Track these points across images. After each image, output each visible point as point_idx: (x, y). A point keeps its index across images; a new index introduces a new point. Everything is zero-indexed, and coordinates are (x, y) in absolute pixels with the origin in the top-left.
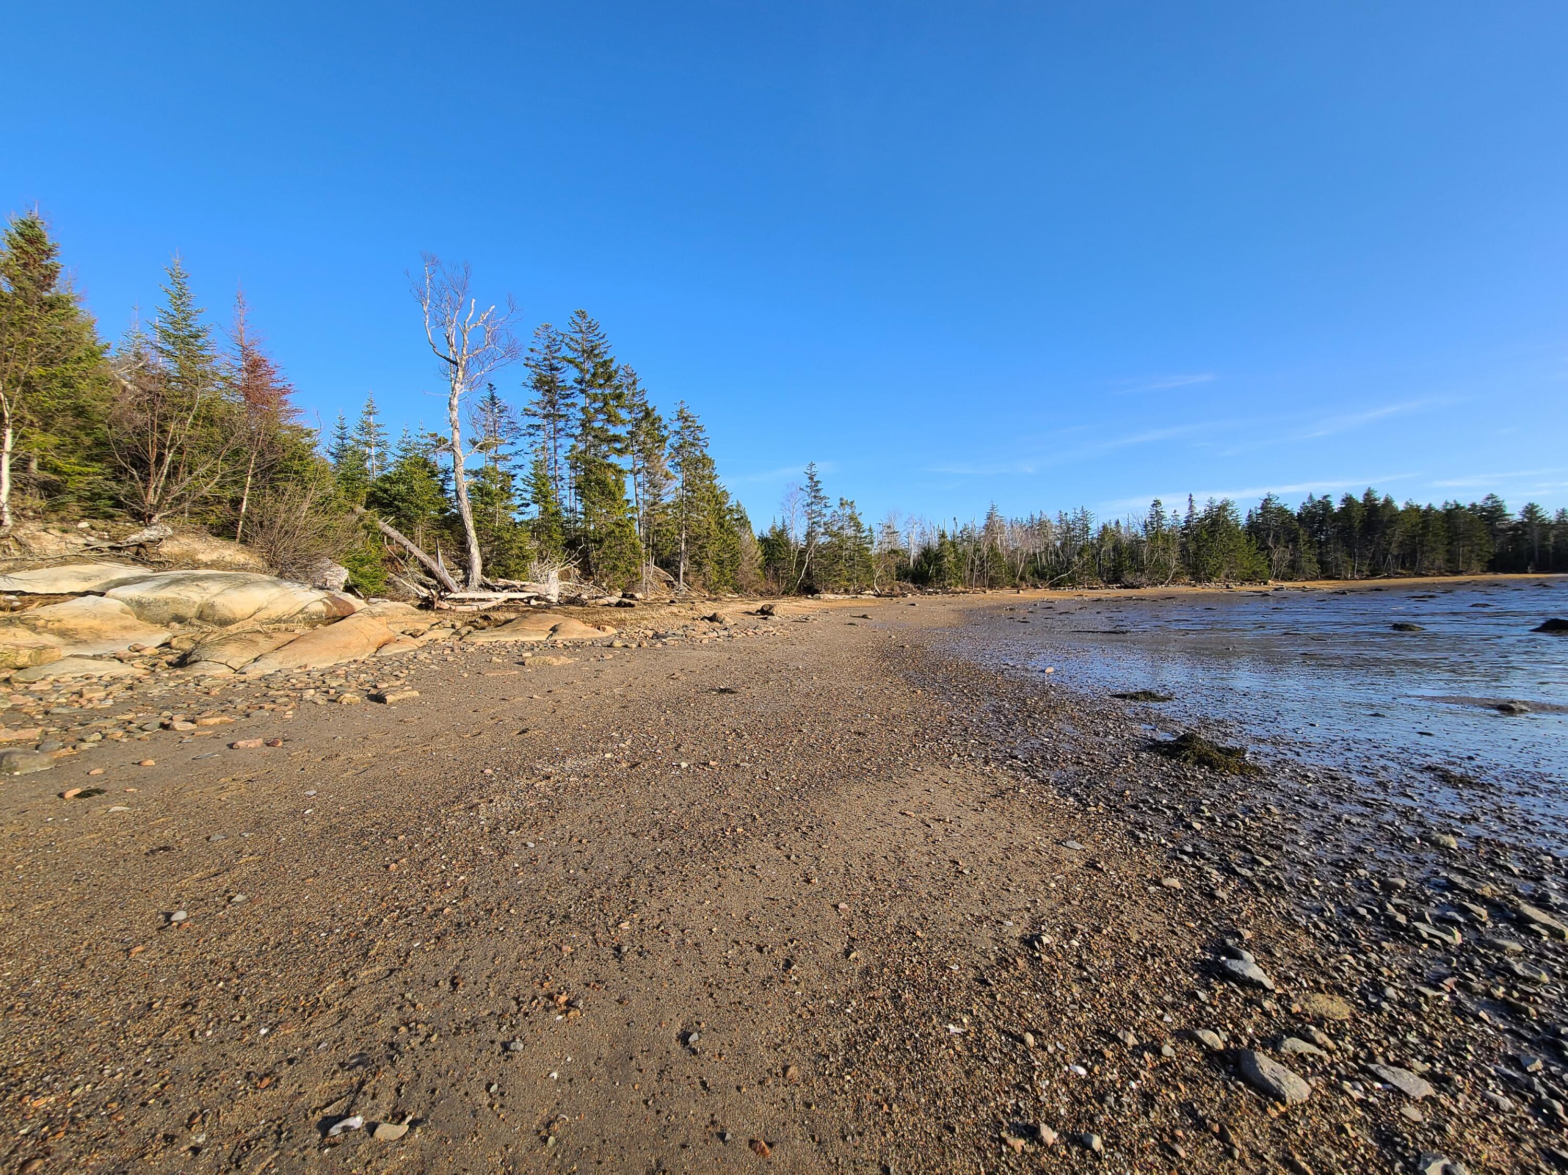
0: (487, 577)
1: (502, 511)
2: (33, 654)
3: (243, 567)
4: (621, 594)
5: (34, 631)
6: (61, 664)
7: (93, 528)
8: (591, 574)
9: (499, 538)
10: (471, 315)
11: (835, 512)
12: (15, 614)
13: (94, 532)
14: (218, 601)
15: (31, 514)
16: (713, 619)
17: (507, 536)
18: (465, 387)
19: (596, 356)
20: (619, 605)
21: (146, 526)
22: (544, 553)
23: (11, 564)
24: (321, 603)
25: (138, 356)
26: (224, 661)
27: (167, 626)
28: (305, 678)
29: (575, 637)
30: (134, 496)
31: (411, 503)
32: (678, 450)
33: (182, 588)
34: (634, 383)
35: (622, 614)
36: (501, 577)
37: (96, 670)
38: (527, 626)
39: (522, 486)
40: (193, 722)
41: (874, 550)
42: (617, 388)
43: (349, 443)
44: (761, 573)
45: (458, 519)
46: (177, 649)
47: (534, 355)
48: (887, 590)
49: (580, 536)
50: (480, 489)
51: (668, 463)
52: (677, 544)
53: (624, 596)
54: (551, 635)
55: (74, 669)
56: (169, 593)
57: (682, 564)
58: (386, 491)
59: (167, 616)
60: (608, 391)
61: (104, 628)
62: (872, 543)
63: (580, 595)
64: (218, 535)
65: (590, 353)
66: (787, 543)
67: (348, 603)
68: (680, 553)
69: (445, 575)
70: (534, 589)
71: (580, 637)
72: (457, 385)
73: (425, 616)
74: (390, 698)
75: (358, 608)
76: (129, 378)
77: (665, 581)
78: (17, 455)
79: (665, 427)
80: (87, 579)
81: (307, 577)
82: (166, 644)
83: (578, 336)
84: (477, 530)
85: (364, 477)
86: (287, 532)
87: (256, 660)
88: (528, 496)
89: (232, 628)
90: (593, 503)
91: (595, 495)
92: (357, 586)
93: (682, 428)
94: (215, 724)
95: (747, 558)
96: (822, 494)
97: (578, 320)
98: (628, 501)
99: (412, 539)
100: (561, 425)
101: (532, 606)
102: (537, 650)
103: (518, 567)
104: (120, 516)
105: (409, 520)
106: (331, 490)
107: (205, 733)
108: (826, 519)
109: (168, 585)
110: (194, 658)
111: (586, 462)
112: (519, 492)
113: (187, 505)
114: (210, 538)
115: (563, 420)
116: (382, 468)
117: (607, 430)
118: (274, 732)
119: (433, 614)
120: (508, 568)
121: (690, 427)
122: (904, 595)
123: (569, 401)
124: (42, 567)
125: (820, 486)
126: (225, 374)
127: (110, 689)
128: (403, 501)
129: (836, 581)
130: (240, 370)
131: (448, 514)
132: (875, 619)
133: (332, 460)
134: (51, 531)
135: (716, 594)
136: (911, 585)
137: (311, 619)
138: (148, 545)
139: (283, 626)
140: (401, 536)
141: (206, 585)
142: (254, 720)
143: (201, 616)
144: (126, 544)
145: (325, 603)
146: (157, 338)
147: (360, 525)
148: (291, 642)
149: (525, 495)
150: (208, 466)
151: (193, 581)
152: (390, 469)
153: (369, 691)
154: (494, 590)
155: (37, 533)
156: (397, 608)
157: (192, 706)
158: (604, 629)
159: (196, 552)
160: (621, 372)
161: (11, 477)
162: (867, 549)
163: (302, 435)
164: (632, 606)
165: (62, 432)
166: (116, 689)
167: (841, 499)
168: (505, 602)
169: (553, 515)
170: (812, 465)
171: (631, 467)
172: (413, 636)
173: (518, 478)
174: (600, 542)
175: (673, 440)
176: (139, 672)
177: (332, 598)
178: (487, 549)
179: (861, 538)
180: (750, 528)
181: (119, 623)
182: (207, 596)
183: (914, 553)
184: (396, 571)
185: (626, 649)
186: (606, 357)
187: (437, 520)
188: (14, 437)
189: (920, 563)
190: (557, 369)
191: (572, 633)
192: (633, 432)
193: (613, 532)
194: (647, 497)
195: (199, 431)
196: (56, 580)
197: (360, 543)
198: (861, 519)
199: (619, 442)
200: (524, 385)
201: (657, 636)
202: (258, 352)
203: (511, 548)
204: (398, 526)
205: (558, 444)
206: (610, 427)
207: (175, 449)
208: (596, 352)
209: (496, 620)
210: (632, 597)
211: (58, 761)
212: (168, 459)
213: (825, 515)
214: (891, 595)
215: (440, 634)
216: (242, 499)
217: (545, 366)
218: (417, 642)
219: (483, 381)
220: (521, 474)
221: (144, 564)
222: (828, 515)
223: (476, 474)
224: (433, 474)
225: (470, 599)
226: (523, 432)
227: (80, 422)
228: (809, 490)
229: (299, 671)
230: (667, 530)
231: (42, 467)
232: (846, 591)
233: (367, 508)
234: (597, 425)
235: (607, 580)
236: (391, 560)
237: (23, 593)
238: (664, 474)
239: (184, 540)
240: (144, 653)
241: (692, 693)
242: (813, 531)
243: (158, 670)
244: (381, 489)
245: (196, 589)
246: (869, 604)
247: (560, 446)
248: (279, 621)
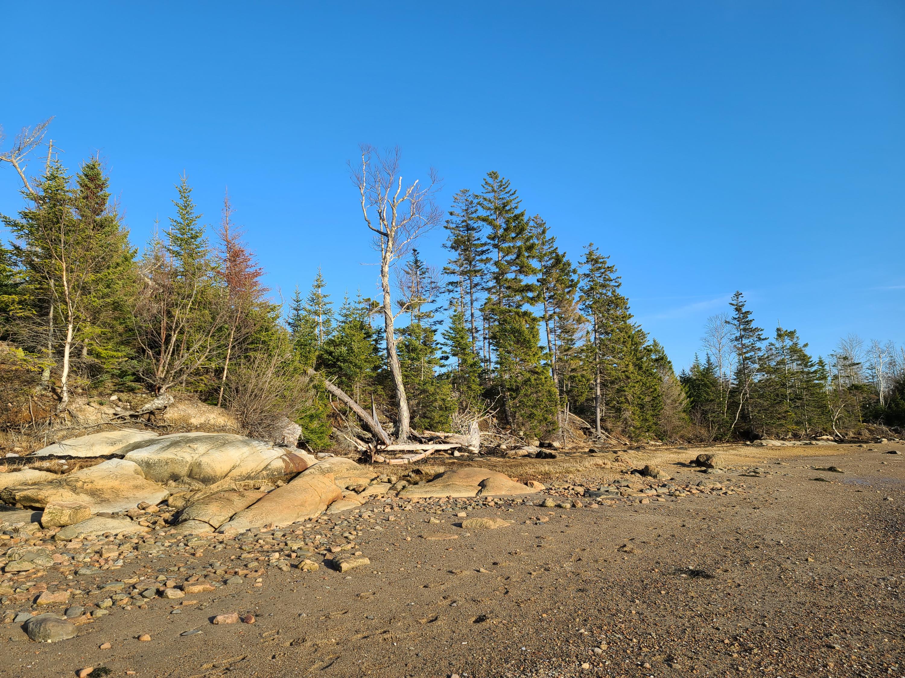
0: (414, 429)
1: (426, 365)
2: (72, 513)
3: (222, 429)
4: (537, 443)
5: (74, 492)
6: (90, 523)
7: (120, 400)
8: (508, 423)
9: (424, 391)
10: (399, 191)
11: (772, 344)
12: (64, 476)
13: (120, 403)
14: (204, 460)
15: (81, 391)
16: (644, 472)
17: (431, 389)
18: (395, 255)
19: (507, 211)
20: (539, 455)
21: (156, 396)
22: (464, 404)
23: (65, 433)
24: (281, 460)
25: (157, 258)
26: (207, 520)
27: (166, 484)
28: (269, 539)
29: (503, 493)
30: (149, 372)
31: (351, 363)
32: (589, 292)
33: (179, 449)
34: (544, 232)
35: (545, 466)
36: (427, 429)
37: (114, 528)
38: (456, 480)
39: (442, 341)
40: (181, 588)
41: (829, 387)
42: (528, 239)
43: (303, 313)
44: (687, 417)
45: (389, 375)
46: (172, 507)
47: (454, 218)
48: (851, 435)
49: (497, 385)
50: (407, 346)
51: (580, 306)
52: (591, 389)
53: (541, 445)
54: (480, 491)
55: (98, 527)
56: (169, 455)
57: (598, 410)
58: (330, 353)
59: (166, 475)
60: (519, 243)
61: (122, 487)
62: (824, 378)
63: (499, 445)
64: (205, 401)
65: (502, 209)
66: (714, 383)
67: (302, 460)
68: (596, 398)
69: (378, 428)
70: (457, 440)
71: (508, 493)
72: (388, 254)
73: (365, 471)
74: (345, 566)
75: (310, 463)
76: (150, 276)
77: (582, 428)
78: (74, 344)
79: (574, 272)
80: (113, 443)
81: (270, 436)
82: (164, 502)
83: (490, 196)
84: (405, 384)
85: (314, 342)
86: (256, 396)
87: (231, 518)
88: (447, 349)
89: (214, 487)
90: (509, 352)
91: (511, 345)
92: (308, 442)
93: (592, 270)
94: (199, 592)
95: (669, 401)
96: (753, 325)
97: (490, 181)
98: (542, 348)
99: (351, 396)
100: (477, 280)
101: (456, 458)
102: (470, 508)
103: (442, 419)
104: (139, 389)
105: (349, 379)
106: (288, 355)
107: (191, 603)
108: (761, 354)
109: (169, 447)
110: (184, 516)
111: (502, 312)
112: (439, 346)
113: (184, 377)
114: (200, 404)
115: (478, 275)
116: (328, 333)
117: (520, 281)
118: (247, 605)
119: (371, 469)
120: (433, 420)
121: (600, 268)
122: (877, 441)
123: (484, 257)
124: (84, 435)
125: (750, 317)
126: (213, 265)
127: (122, 548)
128: (345, 361)
129: (782, 425)
130: (225, 260)
131: (379, 371)
132: (847, 472)
133: (289, 330)
134: (92, 404)
135: (637, 441)
136: (885, 428)
137: (273, 475)
138: (157, 412)
139: (251, 482)
140: (343, 393)
141: (196, 446)
142: (230, 588)
143: (190, 475)
144: (141, 413)
145: (284, 460)
146: (168, 242)
147: (311, 385)
148: (259, 500)
149: (445, 348)
150: (200, 343)
151: (186, 443)
152: (334, 334)
153: (325, 555)
154: (421, 442)
155: (83, 407)
156: (342, 463)
157: (181, 569)
158: (532, 485)
159: (189, 416)
160: (531, 223)
161: (70, 362)
162: (820, 386)
163: (268, 310)
164: (552, 456)
165: (104, 324)
166: (127, 547)
167: (778, 330)
168: (432, 454)
169: (471, 366)
170: (738, 295)
171: (542, 313)
172: (356, 492)
173: (438, 333)
174: (517, 390)
175: (584, 284)
176: (143, 530)
177: (290, 455)
178: (414, 402)
179: (809, 373)
180: (670, 368)
181: (132, 483)
182: (196, 456)
183: (883, 388)
184: (339, 427)
185: (559, 510)
186: (517, 212)
187: (371, 377)
188: (73, 331)
189: (894, 400)
190: (473, 229)
191: (501, 489)
192: (544, 280)
193: (529, 380)
194: (559, 343)
195: (196, 314)
196: (92, 445)
197: (311, 401)
198: (807, 351)
199: (531, 291)
200: (444, 246)
201: (588, 493)
202: (238, 244)
203: (436, 400)
204: (340, 385)
205: (474, 298)
206: (521, 277)
207: (178, 330)
208: (507, 208)
209: (427, 474)
210: (550, 446)
211: (79, 629)
212: (174, 339)
213: (759, 349)
214: (858, 440)
215: (380, 489)
216: (223, 369)
217: (462, 227)
218: (360, 499)
219: (409, 248)
220: (442, 329)
221: (153, 429)
222: (763, 348)
223: (403, 332)
224: (368, 335)
225: (400, 451)
226: (443, 290)
227: (117, 314)
228: (736, 322)
229: (265, 530)
230: (583, 376)
231: (90, 353)
232: (796, 436)
233: (316, 370)
234: (510, 276)
235: (523, 429)
236: (333, 415)
237: (71, 457)
238: (577, 317)
239: (182, 407)
240: (149, 510)
241: (656, 575)
242: (744, 369)
243: (158, 528)
244: (326, 351)
245: (188, 450)
246: (830, 452)
247: (476, 300)
248: (249, 477)
